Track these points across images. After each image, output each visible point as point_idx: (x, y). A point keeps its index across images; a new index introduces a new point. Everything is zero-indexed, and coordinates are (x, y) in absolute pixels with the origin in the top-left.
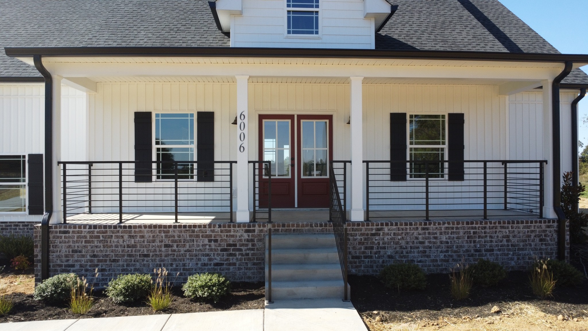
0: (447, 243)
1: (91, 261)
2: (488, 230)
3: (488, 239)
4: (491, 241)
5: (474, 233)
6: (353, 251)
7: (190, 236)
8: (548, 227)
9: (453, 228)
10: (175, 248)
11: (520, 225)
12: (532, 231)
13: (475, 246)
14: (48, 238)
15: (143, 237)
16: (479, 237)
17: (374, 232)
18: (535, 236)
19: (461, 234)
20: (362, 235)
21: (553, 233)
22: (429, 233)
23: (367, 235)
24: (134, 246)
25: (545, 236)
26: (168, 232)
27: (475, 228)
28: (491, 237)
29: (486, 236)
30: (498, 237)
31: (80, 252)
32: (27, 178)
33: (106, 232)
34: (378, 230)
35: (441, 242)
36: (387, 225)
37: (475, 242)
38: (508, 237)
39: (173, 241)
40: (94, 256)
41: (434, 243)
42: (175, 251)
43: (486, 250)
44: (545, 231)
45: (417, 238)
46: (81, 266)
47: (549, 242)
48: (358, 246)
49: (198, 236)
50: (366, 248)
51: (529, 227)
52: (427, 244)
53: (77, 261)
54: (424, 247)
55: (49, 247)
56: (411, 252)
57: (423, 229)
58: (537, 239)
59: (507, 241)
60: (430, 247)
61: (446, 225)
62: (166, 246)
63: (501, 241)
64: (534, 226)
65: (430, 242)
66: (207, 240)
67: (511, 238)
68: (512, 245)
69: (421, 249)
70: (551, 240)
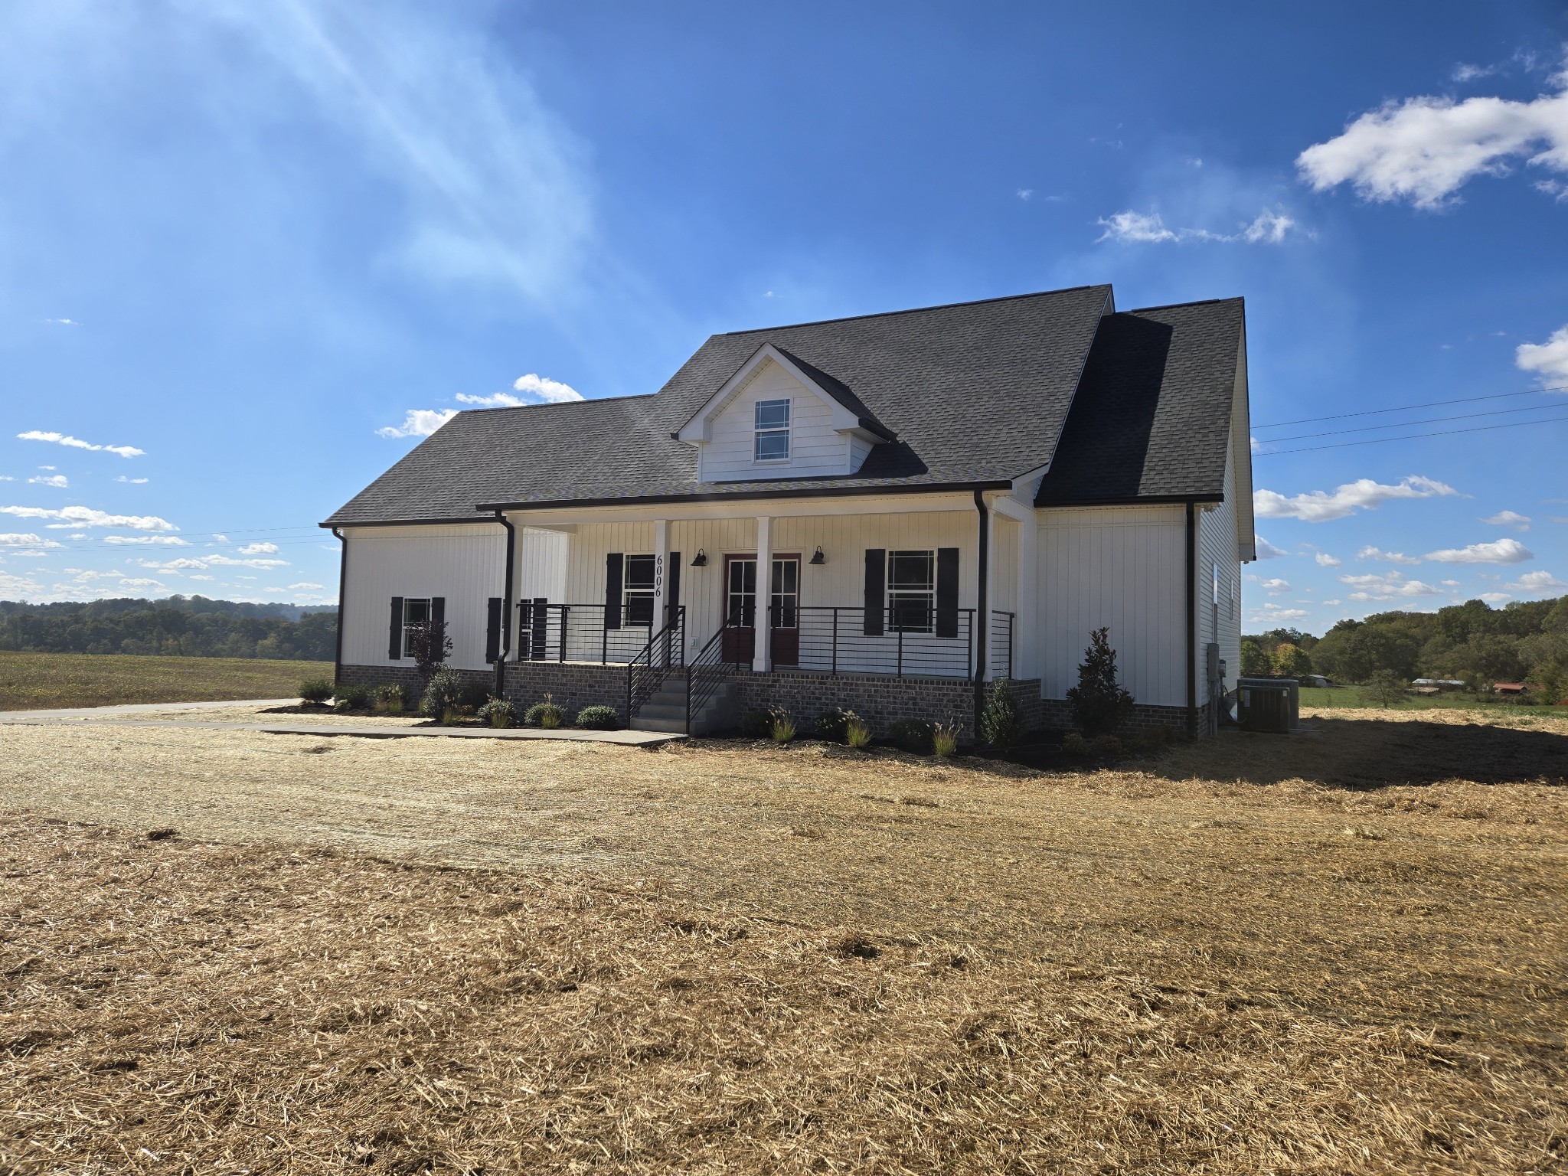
0: (846, 700)
1: (533, 696)
2: (891, 690)
3: (891, 700)
4: (895, 703)
5: (875, 691)
6: (749, 703)
7: (610, 677)
8: (965, 690)
9: (852, 684)
10: (597, 688)
11: (929, 686)
12: (944, 695)
13: (876, 707)
14: (503, 673)
15: (572, 676)
16: (881, 697)
17: (770, 683)
18: (948, 701)
19: (861, 691)
20: (759, 685)
21: (971, 698)
22: (826, 688)
23: (764, 686)
24: (565, 685)
25: (961, 701)
26: (592, 672)
27: (877, 686)
28: (895, 698)
29: (889, 697)
30: (902, 698)
31: (526, 687)
33: (545, 670)
34: (774, 681)
35: (839, 700)
36: (783, 676)
37: (876, 702)
38: (914, 699)
39: (596, 682)
40: (536, 692)
41: (832, 700)
42: (596, 691)
43: (889, 713)
44: (961, 696)
45: (813, 693)
46: (525, 700)
47: (966, 709)
48: (755, 698)
49: (615, 678)
50: (762, 700)
51: (940, 689)
52: (824, 700)
53: (522, 696)
54: (821, 704)
55: (503, 681)
56: (806, 708)
57: (820, 683)
58: (951, 705)
59: (914, 704)
60: (827, 705)
61: (844, 681)
62: (590, 686)
63: (907, 704)
64: (947, 688)
65: (826, 699)
66: (622, 682)
67: (918, 701)
68: (920, 710)
69: (818, 706)
70: (968, 706)
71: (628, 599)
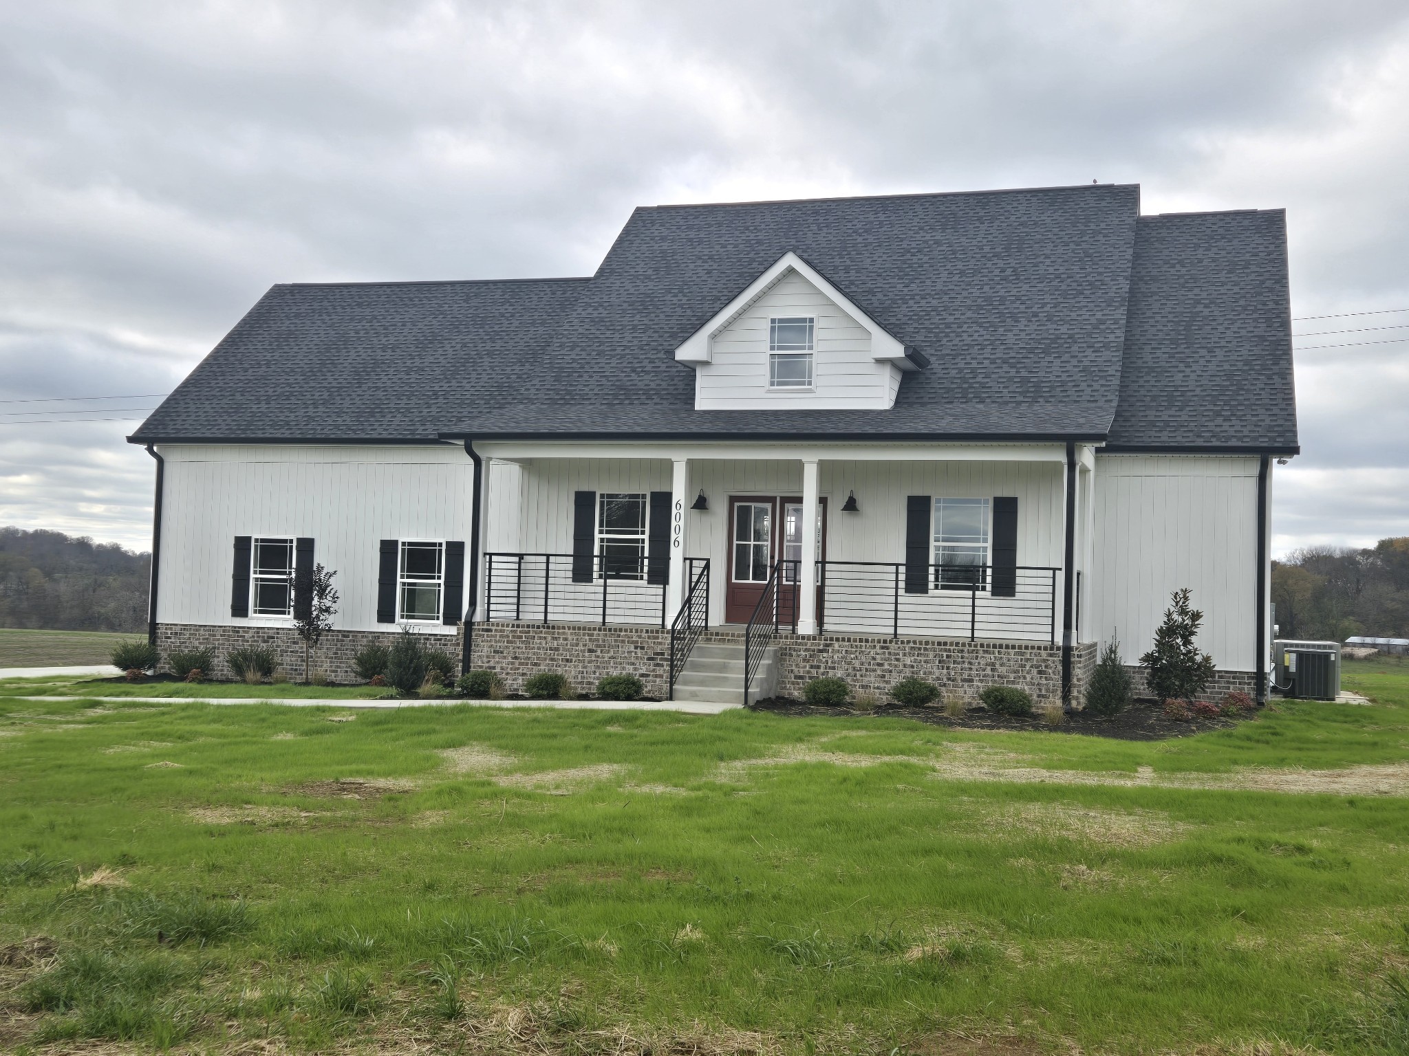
0: (913, 667)
1: (513, 663)
2: (966, 655)
3: (966, 665)
4: (971, 669)
5: (948, 657)
6: (796, 670)
7: (616, 641)
8: (1051, 655)
9: (920, 649)
10: (599, 653)
11: (1010, 650)
12: (1027, 660)
13: (949, 674)
14: (471, 636)
15: (566, 639)
16: (955, 662)
17: (821, 647)
18: (1032, 667)
19: (931, 657)
20: (806, 650)
21: (1057, 663)
22: (890, 653)
23: (814, 651)
24: (557, 649)
25: (1046, 667)
26: (592, 635)
27: (950, 650)
28: (970, 663)
29: (964, 662)
30: (979, 663)
31: (502, 653)
32: (443, 574)
33: (529, 632)
34: (827, 645)
35: (905, 666)
36: (837, 639)
37: (948, 668)
38: (993, 664)
39: (598, 646)
40: (516, 658)
41: (896, 666)
42: (598, 657)
43: (964, 680)
44: (1045, 661)
45: (874, 659)
46: (502, 668)
47: (1052, 675)
48: (802, 664)
49: (623, 641)
50: (812, 667)
51: (1022, 654)
52: (886, 667)
53: (498, 662)
54: (883, 671)
55: (470, 645)
56: (865, 676)
57: (882, 648)
58: (1035, 671)
59: (992, 670)
60: (891, 671)
61: (912, 645)
62: (590, 651)
63: (984, 670)
64: (1031, 653)
65: (890, 665)
66: (633, 646)
67: (997, 666)
68: (999, 676)
69: (879, 672)
70: (1054, 672)
71: (602, 547)
